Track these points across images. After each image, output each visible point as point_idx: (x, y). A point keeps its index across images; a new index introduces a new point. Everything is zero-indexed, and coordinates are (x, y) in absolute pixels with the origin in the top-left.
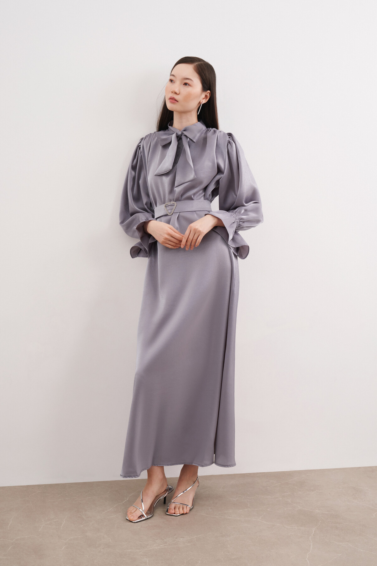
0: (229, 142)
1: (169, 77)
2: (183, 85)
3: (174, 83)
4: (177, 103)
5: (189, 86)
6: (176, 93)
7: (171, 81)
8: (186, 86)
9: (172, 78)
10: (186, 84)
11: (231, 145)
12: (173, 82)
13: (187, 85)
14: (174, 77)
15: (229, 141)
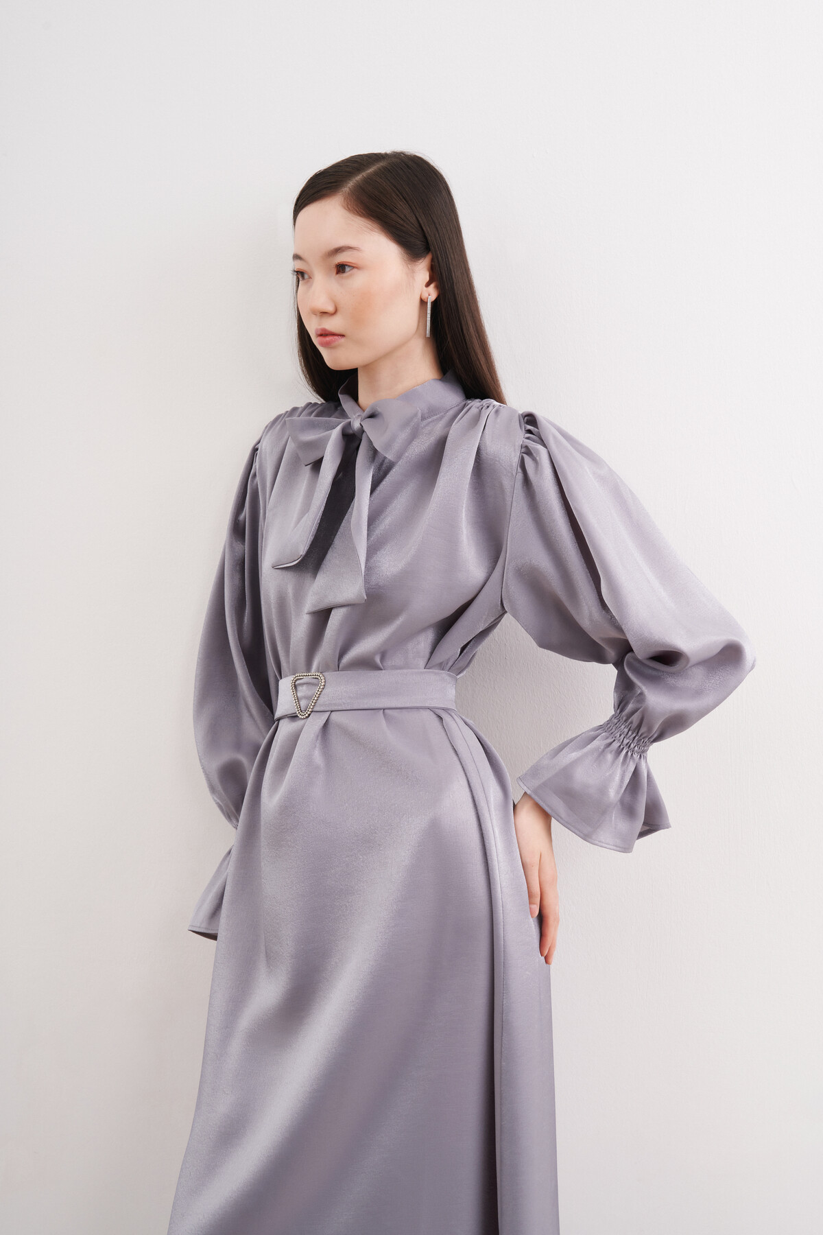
0: (528, 451)
1: (292, 265)
2: (337, 273)
3: (310, 278)
4: (342, 340)
5: (355, 270)
6: (324, 313)
7: (300, 274)
8: (345, 275)
9: (299, 265)
10: (341, 268)
11: (534, 460)
12: (306, 276)
13: (347, 269)
14: (302, 262)
15: (526, 447)
